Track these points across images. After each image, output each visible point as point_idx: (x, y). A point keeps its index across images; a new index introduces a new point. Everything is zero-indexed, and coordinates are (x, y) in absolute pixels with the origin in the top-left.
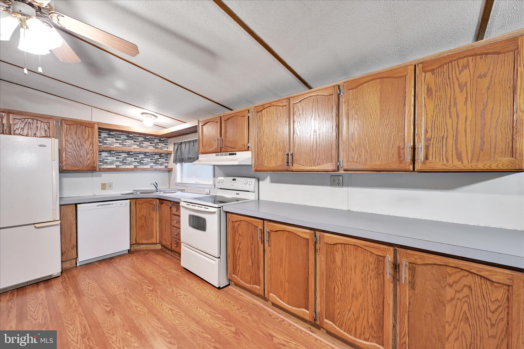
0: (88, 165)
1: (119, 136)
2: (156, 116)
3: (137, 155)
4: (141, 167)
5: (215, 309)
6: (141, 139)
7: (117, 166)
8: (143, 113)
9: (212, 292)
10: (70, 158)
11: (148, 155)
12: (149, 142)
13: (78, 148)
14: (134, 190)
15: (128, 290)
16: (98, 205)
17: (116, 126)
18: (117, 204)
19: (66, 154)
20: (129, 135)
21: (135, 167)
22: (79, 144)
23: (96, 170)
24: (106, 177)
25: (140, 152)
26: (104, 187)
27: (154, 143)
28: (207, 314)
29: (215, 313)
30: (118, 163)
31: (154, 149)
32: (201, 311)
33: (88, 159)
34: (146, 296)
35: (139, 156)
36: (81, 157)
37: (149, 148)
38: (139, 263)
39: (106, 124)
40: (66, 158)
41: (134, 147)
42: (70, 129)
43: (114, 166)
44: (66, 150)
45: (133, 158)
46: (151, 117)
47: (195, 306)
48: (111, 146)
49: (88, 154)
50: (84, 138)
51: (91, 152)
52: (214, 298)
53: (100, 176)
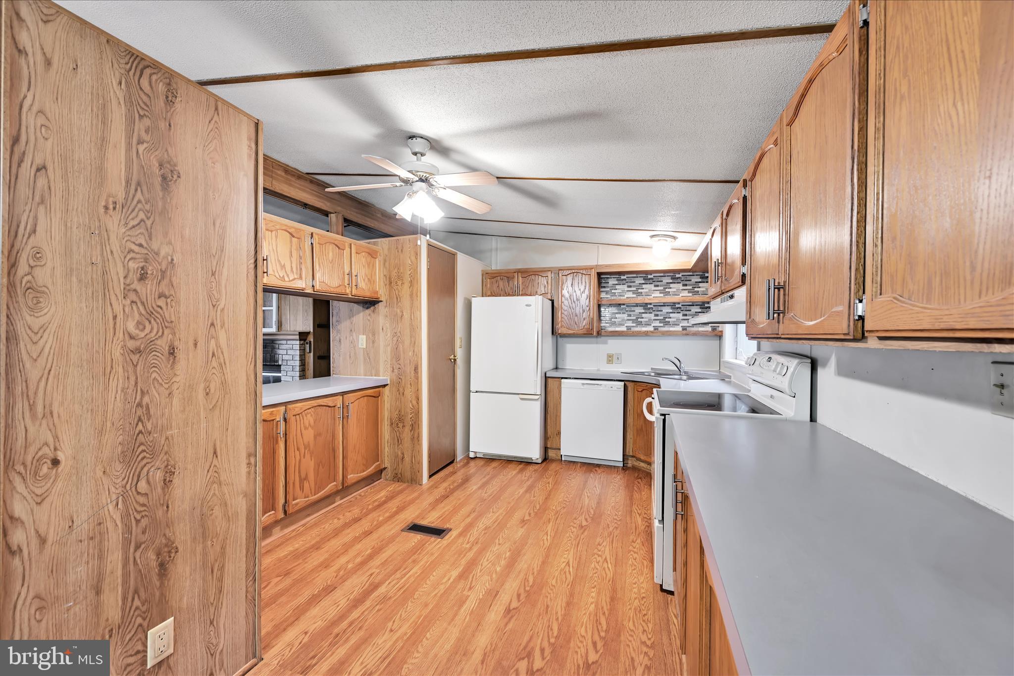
0: (584, 326)
1: (633, 280)
2: (675, 238)
3: (660, 308)
4: (666, 329)
5: (612, 609)
6: (667, 280)
7: (629, 328)
8: (652, 236)
9: (644, 585)
10: (566, 318)
11: (678, 308)
12: (681, 284)
13: (573, 304)
14: (652, 369)
15: (617, 532)
16: (583, 384)
17: (619, 266)
18: (605, 386)
19: (562, 313)
20: (648, 276)
21: (655, 329)
22: (575, 299)
23: (591, 334)
24: (613, 345)
25: (664, 303)
26: (610, 359)
27: (690, 285)
28: (593, 606)
29: (604, 614)
30: (630, 324)
31: (691, 294)
32: (593, 594)
33: (584, 319)
34: (629, 554)
35: (662, 311)
36: (576, 316)
37: (681, 295)
38: (615, 486)
39: (607, 266)
40: (562, 318)
41: (654, 295)
42: (566, 281)
43: (624, 329)
44: (562, 308)
45: (653, 315)
46: (667, 241)
47: (595, 583)
48: (621, 298)
49: (584, 311)
50: (580, 290)
51: (588, 308)
52: (634, 596)
53: (606, 343)
